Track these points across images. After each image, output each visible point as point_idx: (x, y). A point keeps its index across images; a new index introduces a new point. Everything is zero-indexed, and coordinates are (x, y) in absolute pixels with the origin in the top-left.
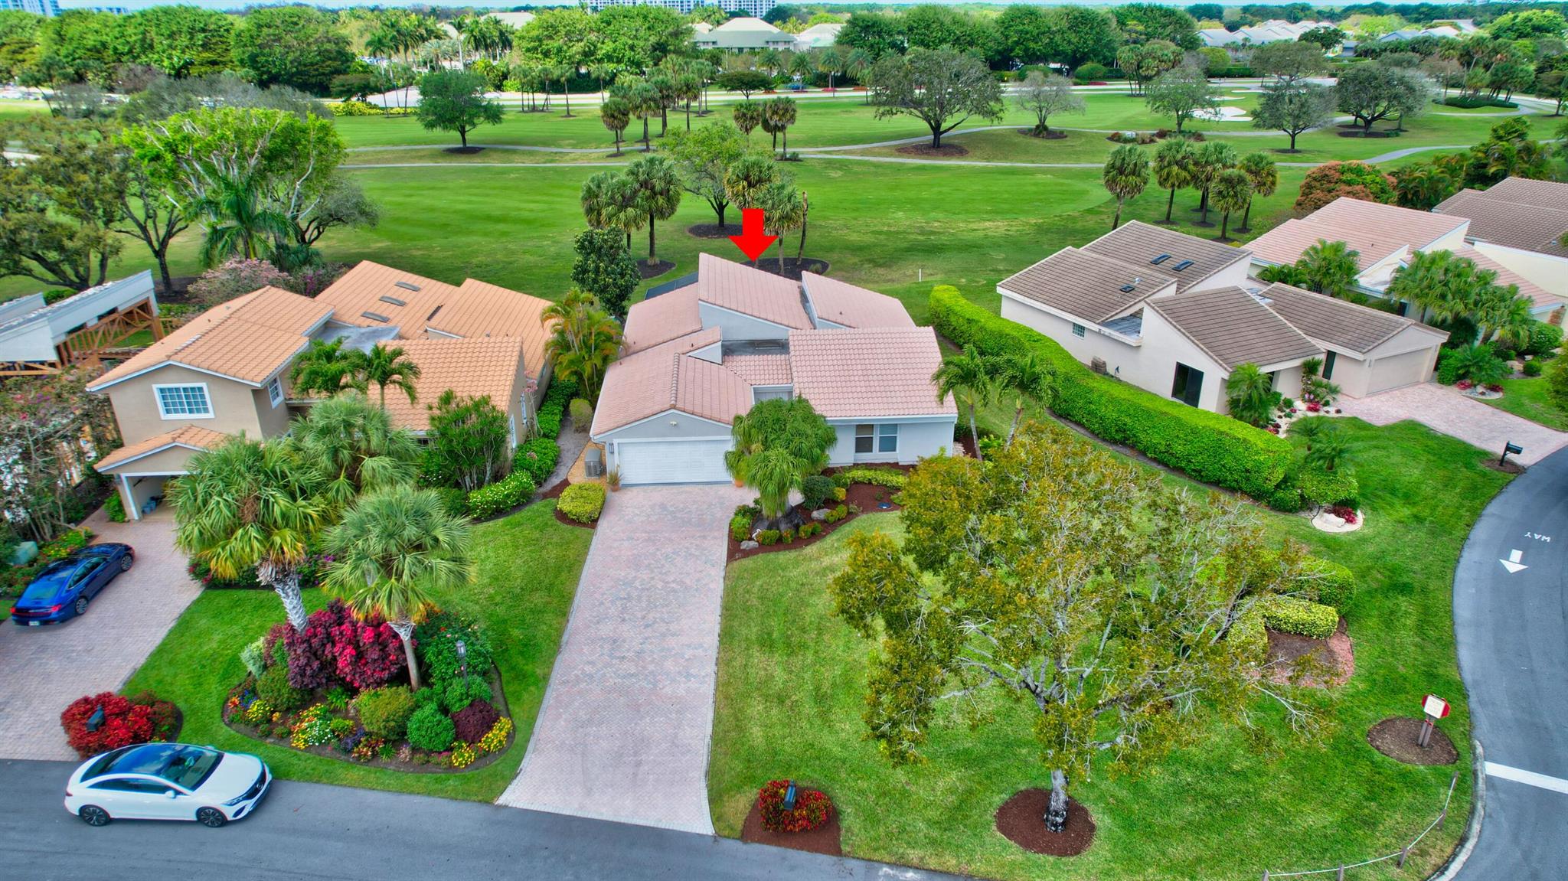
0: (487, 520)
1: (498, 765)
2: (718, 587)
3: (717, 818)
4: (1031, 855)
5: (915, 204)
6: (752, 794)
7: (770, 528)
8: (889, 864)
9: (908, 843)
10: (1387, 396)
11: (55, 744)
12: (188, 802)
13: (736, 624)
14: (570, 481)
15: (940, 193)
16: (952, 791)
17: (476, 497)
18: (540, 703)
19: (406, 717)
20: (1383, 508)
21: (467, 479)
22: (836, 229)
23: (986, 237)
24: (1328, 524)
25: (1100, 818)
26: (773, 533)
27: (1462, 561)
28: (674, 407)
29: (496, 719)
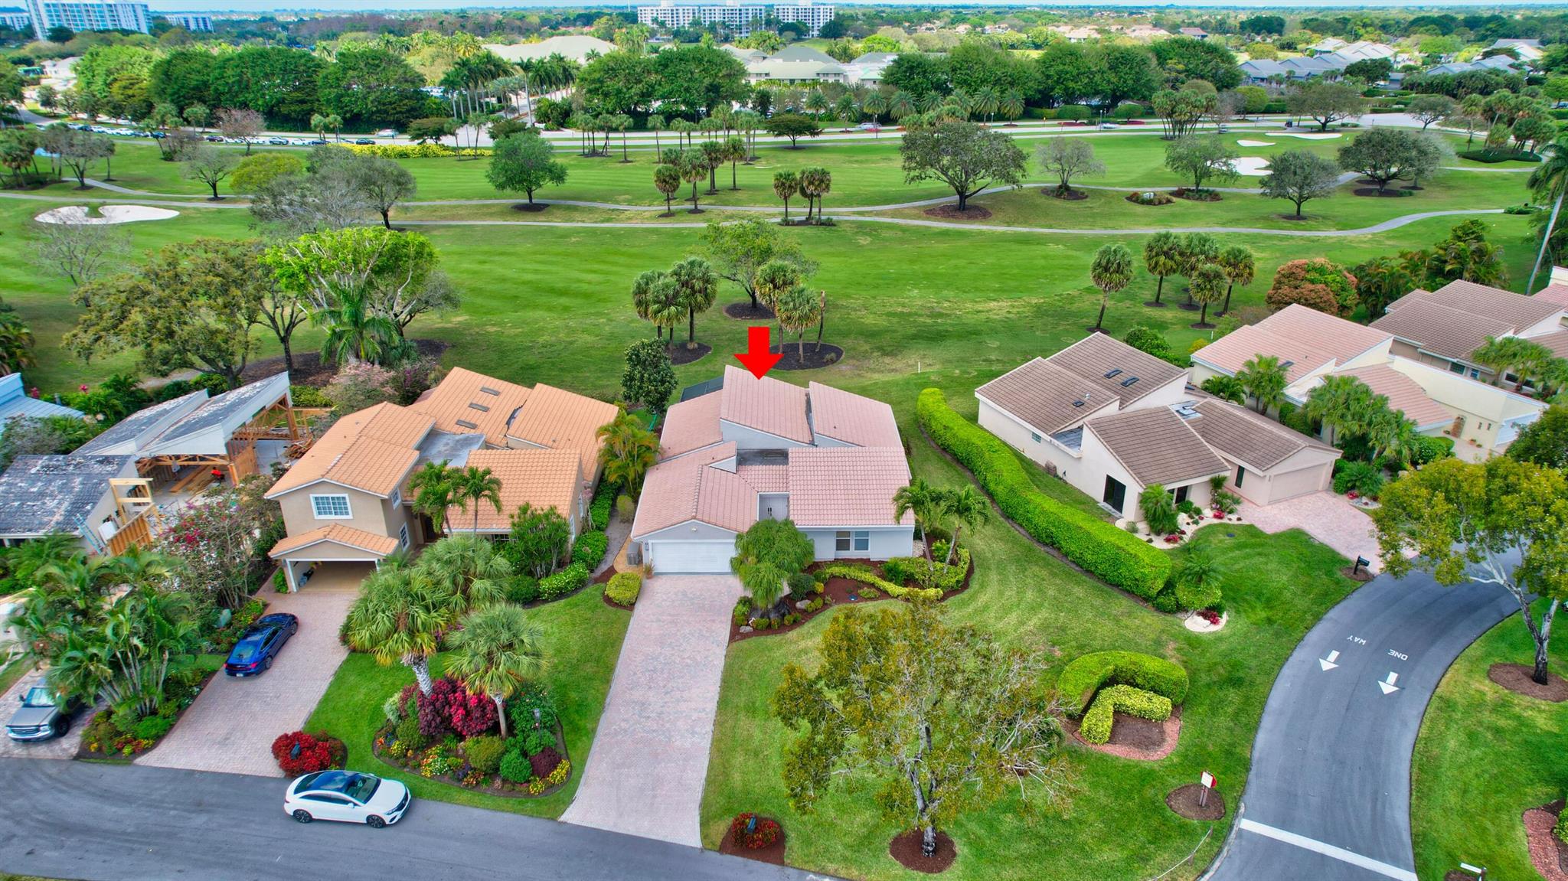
0: (552, 601)
1: (560, 793)
2: (720, 663)
3: (705, 836)
4: (909, 872)
5: (930, 280)
6: (729, 821)
7: (762, 617)
8: (814, 873)
9: (829, 859)
10: (1286, 504)
11: (268, 766)
12: (358, 812)
13: (730, 694)
14: (617, 568)
15: (956, 267)
16: (864, 825)
17: (545, 584)
18: (590, 749)
19: (499, 759)
20: (1245, 611)
21: (538, 569)
22: (855, 310)
23: (988, 320)
24: (1196, 624)
25: (961, 848)
26: (765, 621)
27: (1291, 659)
28: (694, 517)
29: (559, 761)
